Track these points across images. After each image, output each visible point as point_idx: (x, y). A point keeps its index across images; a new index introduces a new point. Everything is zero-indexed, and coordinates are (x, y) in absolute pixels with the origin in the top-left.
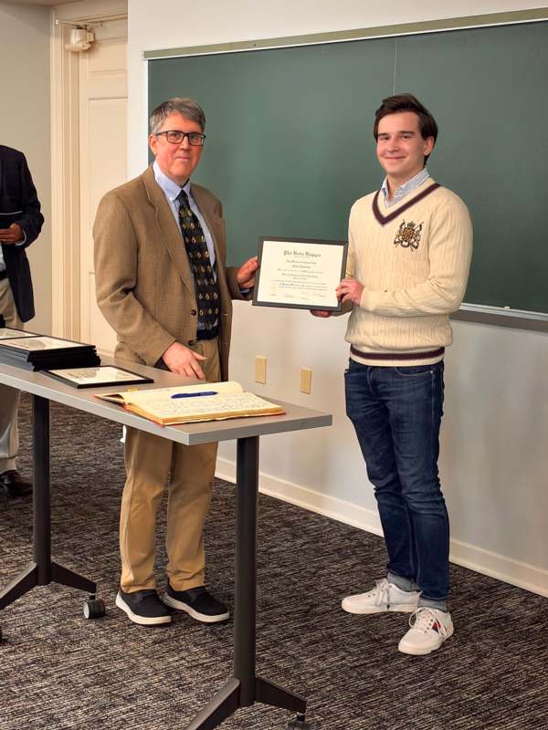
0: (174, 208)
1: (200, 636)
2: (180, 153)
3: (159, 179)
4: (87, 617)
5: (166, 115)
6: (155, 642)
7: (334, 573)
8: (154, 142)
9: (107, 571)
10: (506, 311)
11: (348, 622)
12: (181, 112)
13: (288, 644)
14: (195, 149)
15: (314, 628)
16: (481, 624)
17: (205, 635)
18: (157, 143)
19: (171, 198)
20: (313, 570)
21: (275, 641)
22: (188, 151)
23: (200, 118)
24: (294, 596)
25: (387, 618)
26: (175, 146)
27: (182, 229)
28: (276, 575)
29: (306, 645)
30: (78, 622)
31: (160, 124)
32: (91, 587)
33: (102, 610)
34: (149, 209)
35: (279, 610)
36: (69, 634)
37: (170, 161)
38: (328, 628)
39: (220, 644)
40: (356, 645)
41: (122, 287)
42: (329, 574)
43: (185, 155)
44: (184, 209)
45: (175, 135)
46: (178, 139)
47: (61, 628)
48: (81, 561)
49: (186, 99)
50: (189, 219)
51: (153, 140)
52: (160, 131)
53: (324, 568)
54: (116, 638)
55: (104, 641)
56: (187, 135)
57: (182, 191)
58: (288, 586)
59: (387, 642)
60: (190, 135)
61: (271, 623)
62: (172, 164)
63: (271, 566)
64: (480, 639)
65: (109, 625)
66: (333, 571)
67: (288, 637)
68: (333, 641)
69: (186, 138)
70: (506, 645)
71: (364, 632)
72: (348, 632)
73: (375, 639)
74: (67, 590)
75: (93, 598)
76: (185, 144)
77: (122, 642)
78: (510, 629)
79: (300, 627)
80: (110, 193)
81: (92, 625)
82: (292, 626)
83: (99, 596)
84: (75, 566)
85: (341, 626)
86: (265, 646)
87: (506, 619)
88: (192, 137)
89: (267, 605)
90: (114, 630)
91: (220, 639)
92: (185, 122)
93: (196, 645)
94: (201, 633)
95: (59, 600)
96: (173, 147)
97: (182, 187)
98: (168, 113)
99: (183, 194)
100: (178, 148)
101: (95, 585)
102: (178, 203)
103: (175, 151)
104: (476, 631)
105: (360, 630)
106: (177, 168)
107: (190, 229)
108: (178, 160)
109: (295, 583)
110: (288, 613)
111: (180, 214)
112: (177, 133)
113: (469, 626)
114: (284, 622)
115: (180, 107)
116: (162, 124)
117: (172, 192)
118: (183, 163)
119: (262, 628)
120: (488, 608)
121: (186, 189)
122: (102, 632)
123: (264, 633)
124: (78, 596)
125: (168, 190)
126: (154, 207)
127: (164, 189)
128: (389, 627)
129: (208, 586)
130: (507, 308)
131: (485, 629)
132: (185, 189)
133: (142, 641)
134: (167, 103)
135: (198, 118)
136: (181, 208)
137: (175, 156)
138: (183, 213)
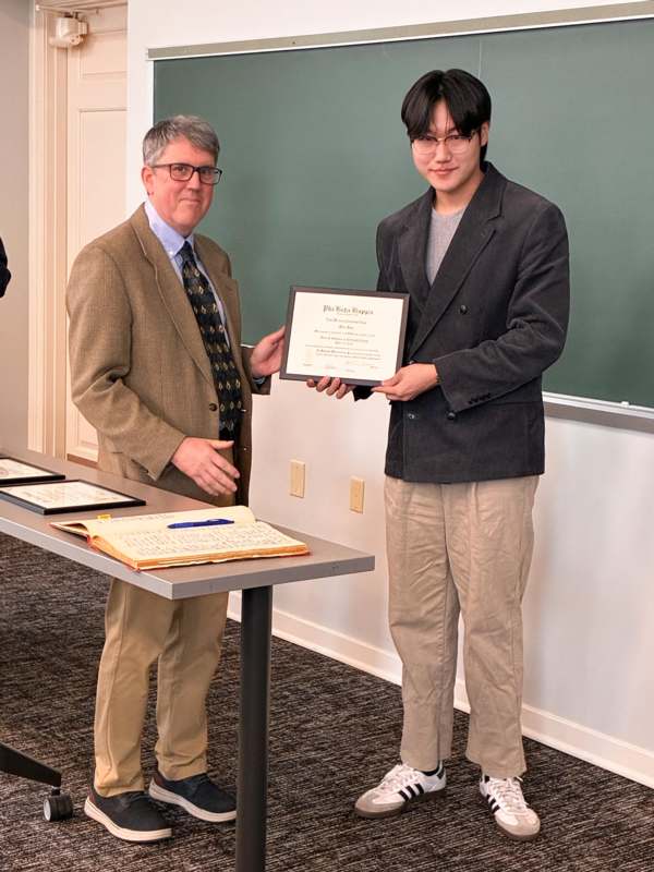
0: (176, 265)
1: (201, 847)
2: (186, 194)
3: (155, 225)
4: (48, 817)
5: (168, 141)
6: (138, 857)
7: (387, 760)
8: (150, 176)
9: (80, 754)
10: (623, 408)
11: (403, 830)
12: (190, 138)
13: (321, 860)
14: (206, 189)
15: (355, 839)
16: (584, 835)
17: (206, 847)
18: (153, 178)
19: (172, 253)
20: (358, 754)
21: (301, 856)
22: (198, 192)
23: (213, 148)
24: (332, 792)
25: (455, 825)
26: (182, 184)
27: (188, 294)
28: (309, 762)
29: (344, 863)
30: (35, 825)
31: (159, 152)
32: (54, 778)
33: (69, 810)
34: (147, 269)
35: (310, 812)
36: (22, 842)
37: (173, 204)
38: (374, 839)
39: (227, 861)
40: (410, 864)
41: (109, 373)
42: (381, 762)
43: (195, 197)
44: (189, 267)
45: (180, 169)
46: (184, 174)
47: (12, 834)
48: (45, 737)
49: (194, 118)
50: (195, 281)
51: (146, 173)
52: (158, 163)
53: (373, 752)
54: (84, 850)
55: (68, 853)
56: (198, 170)
57: (186, 243)
58: (324, 777)
59: (455, 859)
60: (200, 170)
61: (299, 831)
62: (175, 209)
63: (303, 748)
64: (581, 856)
65: (78, 830)
66: (387, 756)
67: (319, 851)
68: (380, 857)
69: (196, 173)
70: (616, 864)
71: (424, 844)
72: (401, 845)
73: (439, 856)
74: (23, 783)
75: (57, 793)
76: (194, 182)
77: (94, 856)
78: (623, 842)
79: (337, 837)
80: (92, 246)
81: (54, 831)
82: (326, 836)
83: (66, 790)
84: (39, 745)
85: (393, 835)
86: (288, 864)
87: (618, 827)
88: (204, 172)
89: (293, 806)
90: (83, 838)
91: (227, 853)
92: (195, 151)
93: (193, 861)
94: (202, 843)
95: (11, 794)
96: (177, 185)
97: (185, 238)
98: (171, 137)
99: (187, 247)
100: (184, 187)
101: (59, 776)
102: (180, 260)
103: (181, 190)
104: (575, 844)
105: (418, 841)
106: (183, 214)
107: (198, 295)
108: (183, 203)
109: (333, 774)
110: (322, 817)
111: (184, 275)
112: (182, 167)
113: (567, 838)
114: (315, 829)
115: (187, 130)
116: (162, 153)
117: (173, 245)
118: (191, 206)
119: (284, 839)
120: (593, 812)
121: (190, 240)
122: (67, 841)
123: (287, 845)
124: (39, 788)
125: (166, 241)
126: (152, 266)
127: (161, 240)
128: (458, 838)
129: (215, 776)
130: (625, 404)
131: (590, 840)
132: (188, 240)
133: (120, 854)
134: (168, 123)
135: (212, 146)
136: (185, 266)
137: (179, 198)
138: (187, 273)
